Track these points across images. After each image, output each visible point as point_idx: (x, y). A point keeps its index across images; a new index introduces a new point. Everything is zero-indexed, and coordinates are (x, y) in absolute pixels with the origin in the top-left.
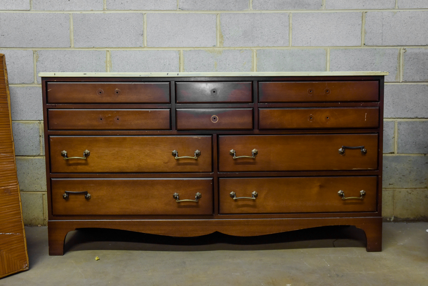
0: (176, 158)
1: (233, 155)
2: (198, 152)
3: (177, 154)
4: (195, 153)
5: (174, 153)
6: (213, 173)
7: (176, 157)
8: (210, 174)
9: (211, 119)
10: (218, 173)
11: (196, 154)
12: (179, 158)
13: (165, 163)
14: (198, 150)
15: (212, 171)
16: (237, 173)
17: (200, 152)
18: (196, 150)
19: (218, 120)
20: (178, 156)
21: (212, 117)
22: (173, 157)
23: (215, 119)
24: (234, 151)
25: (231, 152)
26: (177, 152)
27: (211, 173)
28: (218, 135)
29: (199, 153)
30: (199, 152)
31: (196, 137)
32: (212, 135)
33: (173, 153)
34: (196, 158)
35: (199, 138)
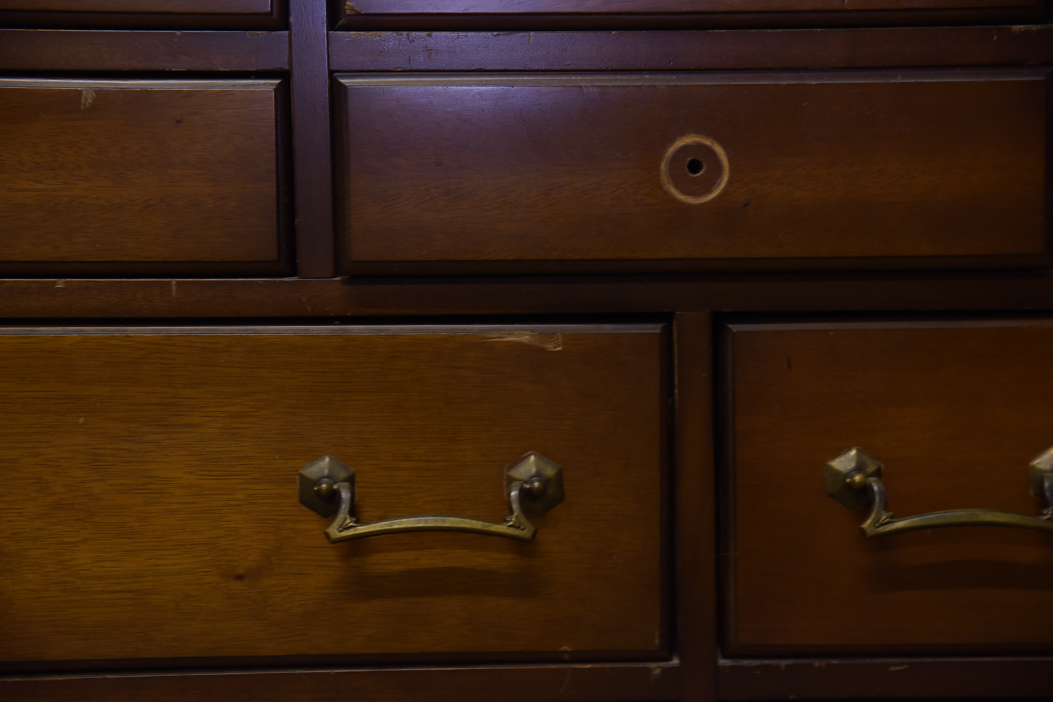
0: (334, 532)
1: (859, 499)
2: (538, 475)
3: (345, 495)
4: (511, 480)
5: (318, 482)
6: (675, 662)
7: (342, 527)
8: (649, 670)
9: (663, 166)
10: (723, 662)
11: (526, 495)
12: (362, 529)
13: (240, 577)
14: (544, 454)
15: (671, 645)
16: (897, 665)
17: (559, 476)
18: (519, 459)
19: (725, 178)
20: (353, 512)
21: (671, 150)
22: (309, 522)
23: (695, 166)
24: (872, 468)
25: (836, 473)
26: (351, 480)
27: (656, 668)
28: (719, 322)
29: (546, 482)
30: (550, 472)
31: (525, 338)
32: (665, 318)
33: (307, 484)
34: (526, 533)
35: (550, 347)
